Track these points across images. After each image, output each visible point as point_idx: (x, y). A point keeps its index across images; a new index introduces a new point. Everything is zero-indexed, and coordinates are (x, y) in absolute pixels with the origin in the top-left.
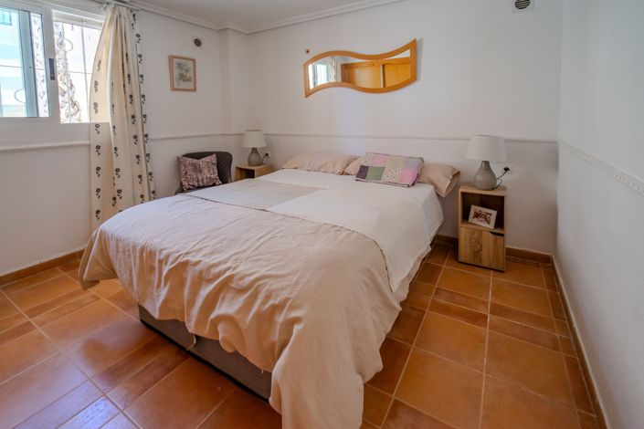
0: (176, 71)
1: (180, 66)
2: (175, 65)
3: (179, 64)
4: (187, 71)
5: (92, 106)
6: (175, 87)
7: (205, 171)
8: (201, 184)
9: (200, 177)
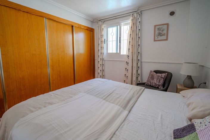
0: (157, 32)
1: (159, 29)
2: (156, 29)
3: (158, 28)
4: (163, 30)
5: (128, 49)
6: (156, 39)
7: (155, 80)
8: (151, 85)
9: (152, 82)
